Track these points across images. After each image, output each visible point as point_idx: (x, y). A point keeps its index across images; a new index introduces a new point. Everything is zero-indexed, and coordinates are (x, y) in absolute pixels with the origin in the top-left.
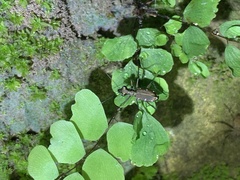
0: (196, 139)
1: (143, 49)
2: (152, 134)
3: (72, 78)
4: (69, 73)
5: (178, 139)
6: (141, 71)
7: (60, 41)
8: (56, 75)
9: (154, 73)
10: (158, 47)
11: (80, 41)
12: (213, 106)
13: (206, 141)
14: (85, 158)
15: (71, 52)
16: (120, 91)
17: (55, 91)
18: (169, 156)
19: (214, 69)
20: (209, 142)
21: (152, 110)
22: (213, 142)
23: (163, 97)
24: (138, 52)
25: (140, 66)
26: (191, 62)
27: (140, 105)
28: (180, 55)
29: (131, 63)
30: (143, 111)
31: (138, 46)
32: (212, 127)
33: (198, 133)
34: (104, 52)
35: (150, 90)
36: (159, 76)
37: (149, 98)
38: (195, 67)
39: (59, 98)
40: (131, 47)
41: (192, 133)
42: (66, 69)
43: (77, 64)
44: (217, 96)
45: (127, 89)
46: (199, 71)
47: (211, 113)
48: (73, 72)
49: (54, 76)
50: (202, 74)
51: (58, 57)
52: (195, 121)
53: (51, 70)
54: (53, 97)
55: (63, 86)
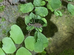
0: (60, 40)
1: (36, 8)
2: (42, 40)
3: (10, 20)
4: (8, 19)
5: (53, 40)
6: (36, 16)
7: (4, 7)
9: (41, 16)
11: (12, 6)
12: (66, 27)
13: (64, 40)
15: (9, 11)
16: (28, 24)
17: (4, 26)
18: (50, 47)
19: (65, 12)
20: (65, 40)
21: (41, 31)
22: (67, 40)
23: (45, 25)
24: (34, 9)
25: (35, 14)
26: (55, 11)
27: (36, 29)
28: (51, 9)
29: (32, 13)
30: (37, 31)
31: (34, 6)
32: (66, 35)
33: (61, 37)
34: (21, 10)
36: (43, 17)
38: (57, 13)
39: (6, 28)
40: (32, 7)
41: (58, 38)
42: (7, 17)
43: (11, 15)
44: (67, 23)
45: (30, 23)
46: (59, 14)
47: (65, 29)
48: (10, 18)
49: (3, 20)
50: (59, 15)
51: (4, 13)
52: (59, 33)
53: (1, 18)
54: (3, 28)
55: (7, 24)
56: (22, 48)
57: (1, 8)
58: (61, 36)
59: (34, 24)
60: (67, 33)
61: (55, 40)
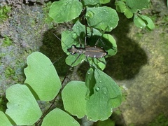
0: (148, 90)
1: (88, 9)
2: (105, 89)
3: (24, 43)
4: (20, 39)
5: (131, 92)
6: (89, 30)
7: (8, 8)
8: (8, 41)
9: (101, 31)
10: (103, 5)
11: (28, 8)
12: (161, 58)
13: (158, 92)
14: (42, 118)
15: (20, 18)
16: (69, 50)
17: (8, 57)
18: (124, 109)
20: (161, 92)
21: (102, 66)
22: (165, 92)
23: (112, 52)
24: (84, 12)
25: (87, 25)
26: (136, 17)
27: (91, 62)
29: (78, 23)
30: (94, 68)
31: (84, 6)
32: (162, 77)
33: (150, 85)
34: (51, 15)
35: (99, 46)
36: (106, 33)
37: (98, 54)
38: (140, 21)
39: (13, 64)
40: (77, 7)
41: (144, 86)
42: (16, 36)
43: (27, 30)
44: (164, 48)
45: (75, 47)
46: (145, 25)
47: (160, 64)
48: (24, 38)
49: (6, 43)
50: (147, 27)
51: (8, 24)
52: (146, 74)
53: (3, 37)
54: (7, 63)
55: (16, 52)
56: (57, 111)
57: (1, 11)
58: (150, 82)
59: (84, 49)
60: (165, 73)
61: (135, 91)
